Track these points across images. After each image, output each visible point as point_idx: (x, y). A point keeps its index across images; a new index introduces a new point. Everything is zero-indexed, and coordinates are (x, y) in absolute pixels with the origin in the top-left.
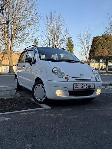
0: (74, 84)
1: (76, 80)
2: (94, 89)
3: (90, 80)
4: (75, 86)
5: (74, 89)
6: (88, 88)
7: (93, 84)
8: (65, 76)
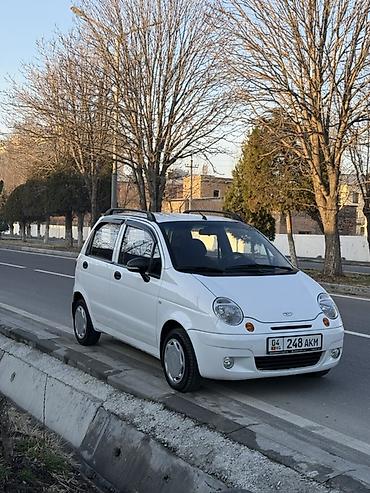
0: (268, 339)
1: (273, 329)
2: (321, 348)
3: (310, 326)
4: (270, 346)
5: (268, 353)
6: (303, 347)
7: (315, 337)
8: (246, 321)
